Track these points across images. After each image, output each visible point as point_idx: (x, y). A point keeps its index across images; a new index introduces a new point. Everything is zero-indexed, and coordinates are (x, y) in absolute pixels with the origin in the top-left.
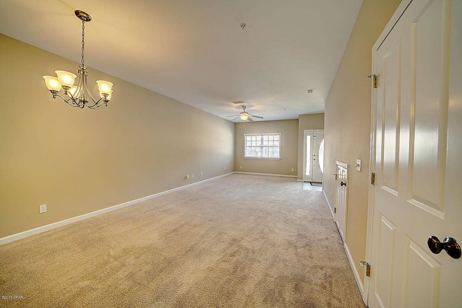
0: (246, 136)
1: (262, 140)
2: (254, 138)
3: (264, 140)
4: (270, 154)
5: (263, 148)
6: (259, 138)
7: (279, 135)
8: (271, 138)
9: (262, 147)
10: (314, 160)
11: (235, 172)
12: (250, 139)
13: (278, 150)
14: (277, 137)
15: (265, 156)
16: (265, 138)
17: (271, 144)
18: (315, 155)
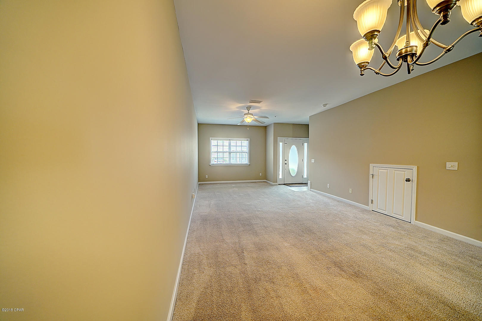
0: (211, 139)
1: (230, 146)
2: (220, 142)
3: (231, 145)
4: (238, 159)
5: (232, 153)
6: (226, 143)
7: (248, 140)
8: (239, 143)
9: (230, 153)
10: (286, 164)
12: (216, 144)
13: (247, 155)
14: (246, 143)
15: (233, 162)
16: (233, 143)
17: (239, 149)
18: (286, 160)
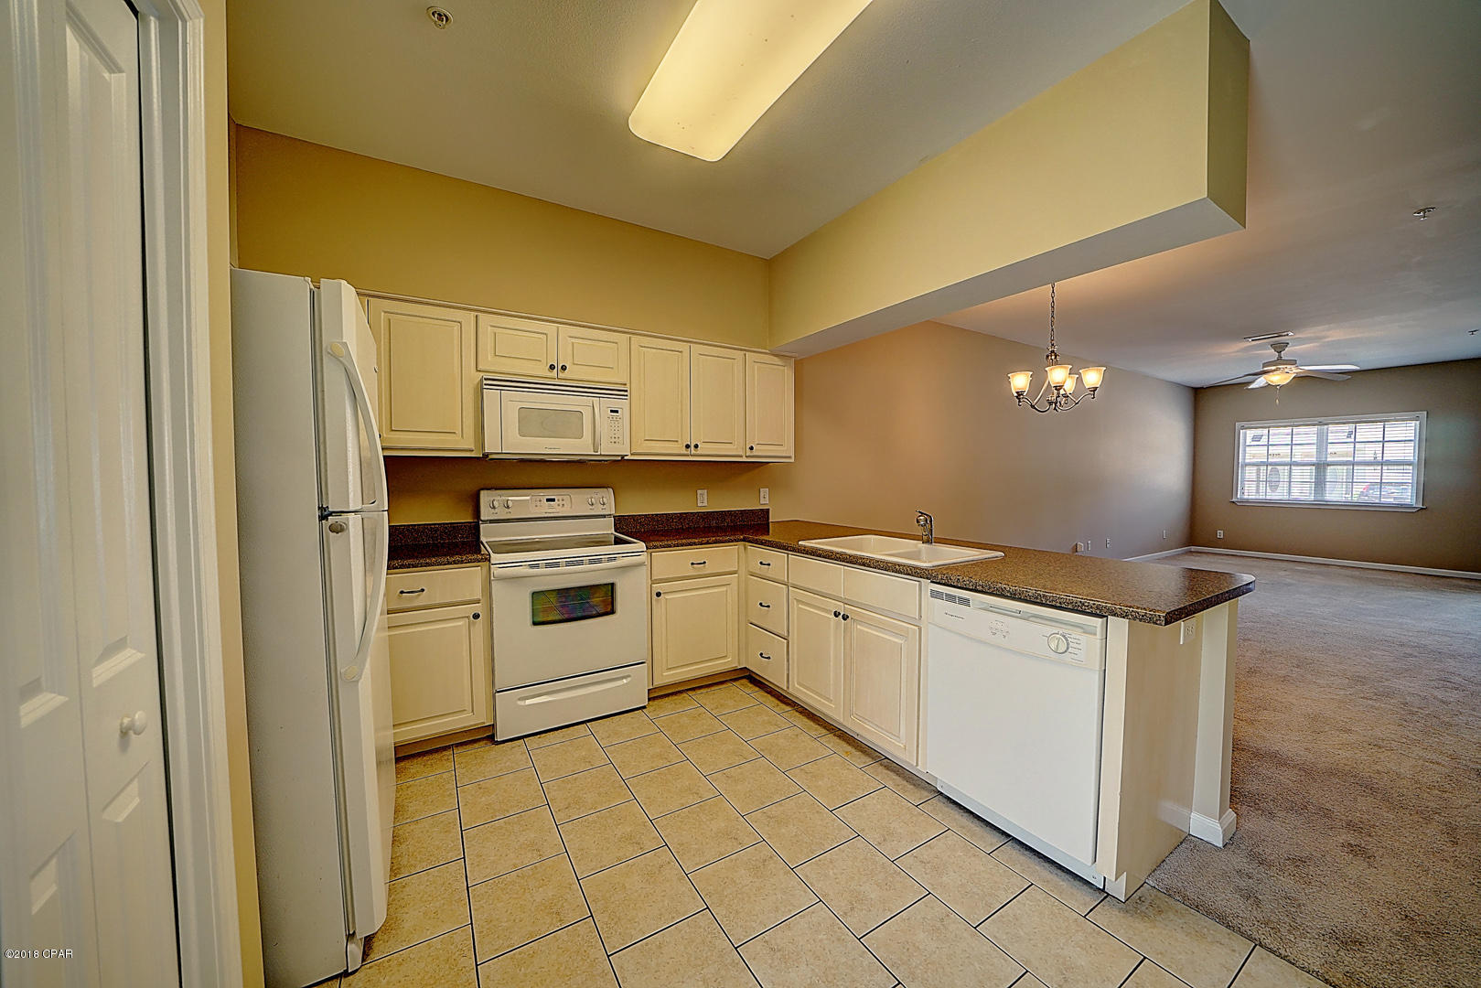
0: (1243, 428)
1: (1322, 442)
2: (1280, 435)
5: (1329, 468)
6: (1307, 433)
7: (1417, 418)
9: (1320, 465)
11: (1193, 548)
12: (1261, 439)
13: (1408, 476)
16: (1339, 432)
17: (1368, 452)
